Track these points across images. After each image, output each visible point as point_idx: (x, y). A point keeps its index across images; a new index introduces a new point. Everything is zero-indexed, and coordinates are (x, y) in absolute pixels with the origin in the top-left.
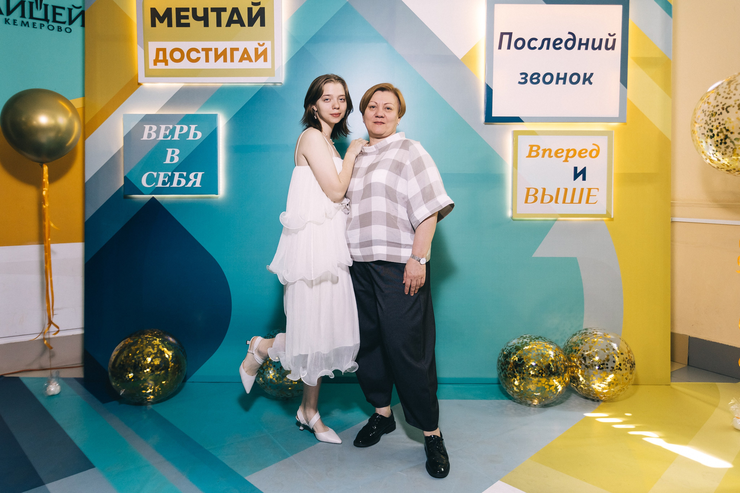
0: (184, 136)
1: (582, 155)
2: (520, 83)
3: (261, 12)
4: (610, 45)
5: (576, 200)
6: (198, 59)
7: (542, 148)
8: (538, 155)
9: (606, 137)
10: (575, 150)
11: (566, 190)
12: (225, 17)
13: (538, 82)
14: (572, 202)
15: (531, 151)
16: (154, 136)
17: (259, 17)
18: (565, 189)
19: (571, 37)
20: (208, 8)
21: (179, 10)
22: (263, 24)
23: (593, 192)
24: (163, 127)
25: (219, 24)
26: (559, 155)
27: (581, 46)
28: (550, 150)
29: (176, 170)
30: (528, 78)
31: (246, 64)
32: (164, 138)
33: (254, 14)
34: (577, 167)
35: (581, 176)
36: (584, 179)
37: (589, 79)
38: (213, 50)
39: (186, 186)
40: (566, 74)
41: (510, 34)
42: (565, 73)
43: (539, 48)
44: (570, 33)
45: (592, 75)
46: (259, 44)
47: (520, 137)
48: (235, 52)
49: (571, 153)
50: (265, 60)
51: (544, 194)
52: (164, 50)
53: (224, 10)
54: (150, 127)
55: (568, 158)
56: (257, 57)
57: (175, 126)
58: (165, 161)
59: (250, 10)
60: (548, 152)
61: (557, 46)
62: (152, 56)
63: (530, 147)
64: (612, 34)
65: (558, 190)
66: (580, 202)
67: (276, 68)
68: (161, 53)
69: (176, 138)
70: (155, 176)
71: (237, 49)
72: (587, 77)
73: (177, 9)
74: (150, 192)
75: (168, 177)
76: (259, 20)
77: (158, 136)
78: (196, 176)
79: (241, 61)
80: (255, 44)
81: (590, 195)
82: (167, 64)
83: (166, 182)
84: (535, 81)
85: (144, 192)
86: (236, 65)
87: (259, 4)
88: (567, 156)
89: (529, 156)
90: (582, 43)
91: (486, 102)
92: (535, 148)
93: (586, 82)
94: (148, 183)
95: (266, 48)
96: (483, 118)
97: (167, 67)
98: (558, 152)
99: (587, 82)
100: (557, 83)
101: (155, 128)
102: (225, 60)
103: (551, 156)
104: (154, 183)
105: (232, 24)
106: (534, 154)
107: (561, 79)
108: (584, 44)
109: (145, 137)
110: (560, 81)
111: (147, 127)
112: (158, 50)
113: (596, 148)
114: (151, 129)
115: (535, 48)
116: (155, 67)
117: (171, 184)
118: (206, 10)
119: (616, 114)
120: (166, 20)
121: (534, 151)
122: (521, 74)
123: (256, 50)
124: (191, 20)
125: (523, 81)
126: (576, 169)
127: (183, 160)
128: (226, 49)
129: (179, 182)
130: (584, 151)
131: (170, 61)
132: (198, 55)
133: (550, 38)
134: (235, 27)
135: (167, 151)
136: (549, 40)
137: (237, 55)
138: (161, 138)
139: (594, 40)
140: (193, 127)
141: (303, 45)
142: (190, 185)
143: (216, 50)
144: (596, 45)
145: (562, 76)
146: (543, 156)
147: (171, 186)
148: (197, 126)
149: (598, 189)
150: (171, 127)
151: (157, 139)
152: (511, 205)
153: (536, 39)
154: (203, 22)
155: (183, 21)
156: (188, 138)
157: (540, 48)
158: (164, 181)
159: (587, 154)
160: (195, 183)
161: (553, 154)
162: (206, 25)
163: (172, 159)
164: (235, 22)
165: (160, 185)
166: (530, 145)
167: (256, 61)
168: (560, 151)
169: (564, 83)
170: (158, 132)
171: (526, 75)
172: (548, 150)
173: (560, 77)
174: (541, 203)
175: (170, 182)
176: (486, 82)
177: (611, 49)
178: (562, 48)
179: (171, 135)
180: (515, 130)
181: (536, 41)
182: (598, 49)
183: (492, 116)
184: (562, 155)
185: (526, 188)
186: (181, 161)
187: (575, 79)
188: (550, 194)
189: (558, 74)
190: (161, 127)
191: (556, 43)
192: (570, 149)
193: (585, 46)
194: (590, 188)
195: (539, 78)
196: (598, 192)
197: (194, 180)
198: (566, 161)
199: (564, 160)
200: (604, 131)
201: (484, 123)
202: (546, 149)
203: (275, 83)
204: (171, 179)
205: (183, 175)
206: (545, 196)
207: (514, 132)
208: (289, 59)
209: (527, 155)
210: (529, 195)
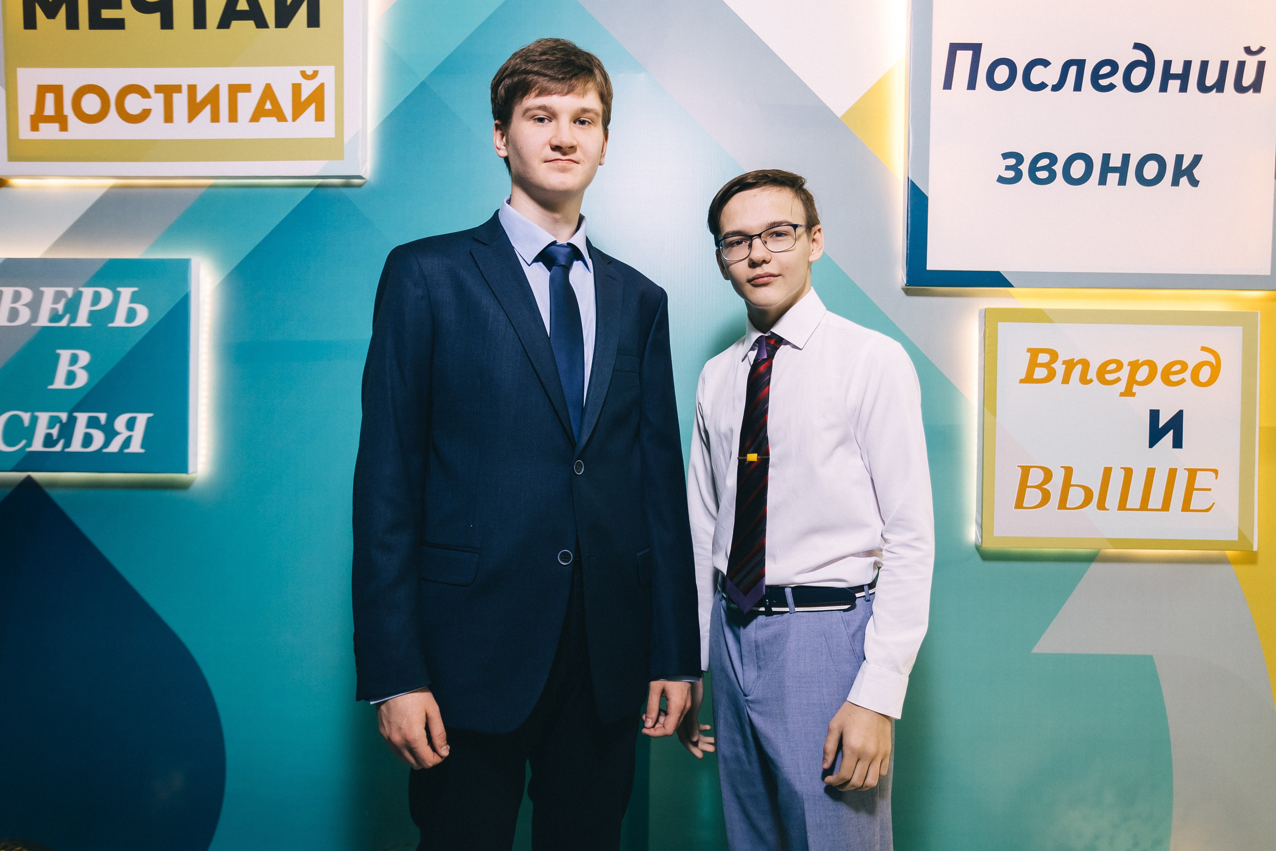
0: (103, 317)
1: (1174, 378)
2: (1001, 180)
4: (1248, 79)
5: (1156, 500)
6: (145, 114)
7: (1062, 357)
8: (1051, 375)
9: (1240, 328)
10: (1152, 365)
11: (1128, 472)
12: (215, 2)
13: (1052, 177)
14: (1144, 506)
15: (1033, 364)
16: (24, 316)
17: (305, 3)
18: (1125, 469)
19: (1142, 56)
22: (313, 21)
23: (1201, 480)
24: (49, 293)
25: (200, 22)
26: (1109, 377)
27: (1170, 82)
28: (1085, 364)
29: (80, 408)
30: (1025, 167)
31: (268, 127)
32: (52, 320)
34: (1158, 411)
35: (1170, 436)
36: (1178, 443)
37: (1189, 173)
38: (185, 89)
39: (105, 451)
40: (1126, 158)
41: (976, 49)
42: (1124, 155)
43: (1053, 86)
44: (1138, 46)
45: (1197, 159)
46: (303, 74)
47: (1001, 326)
48: (241, 96)
49: (1143, 373)
50: (320, 117)
51: (1067, 484)
52: (57, 90)
54: (16, 291)
55: (1135, 385)
56: (299, 108)
57: (81, 289)
58: (52, 383)
60: (1078, 369)
61: (1104, 82)
62: (27, 107)
63: (1029, 354)
64: (1254, 49)
65: (1107, 472)
66: (1166, 506)
67: (347, 139)
68: (50, 98)
69: (82, 321)
70: (26, 422)
71: (246, 88)
72: (1185, 165)
74: (13, 464)
75: (58, 426)
77: (35, 317)
78: (131, 424)
79: (255, 118)
80: (292, 74)
81: (1195, 487)
82: (64, 128)
83: (55, 437)
84: (1043, 175)
86: (244, 129)
88: (1132, 381)
89: (1029, 379)
90: (1172, 72)
91: (911, 232)
92: (1043, 358)
93: (1181, 179)
94: (8, 439)
95: (321, 87)
96: (900, 275)
97: (64, 136)
98: (1107, 369)
99: (1184, 180)
100: (1103, 181)
101: (27, 294)
102: (215, 118)
103: (1088, 378)
104: (23, 442)
105: (234, 24)
106: (1041, 373)
107: (1114, 170)
108: (1175, 77)
109: (3, 320)
110: (1109, 175)
111: (8, 293)
112: (43, 90)
113: (1210, 358)
114: (17, 297)
115: (1042, 86)
117: (68, 444)
119: (1264, 268)
120: (63, 9)
121: (1042, 365)
122: (1006, 156)
123: (297, 88)
124: (127, 11)
125: (1011, 174)
126: (1154, 415)
127: (97, 381)
128: (216, 88)
129: (88, 440)
130: (1177, 368)
131: (72, 119)
132: (145, 104)
133: (1084, 61)
134: (243, 28)
135: (58, 356)
136: (1080, 64)
137: (247, 103)
138: (43, 321)
139: (1204, 65)
140: (126, 293)
141: (423, 77)
142: (115, 447)
143: (192, 89)
144: (1211, 80)
145: (1115, 162)
146: (1066, 380)
147: (67, 450)
148: (135, 289)
149: (1216, 472)
150: (70, 291)
151: (33, 324)
152: (977, 511)
153: (1045, 63)
154: (157, 16)
155: (106, 14)
156: (112, 321)
157: (1057, 88)
158: (48, 436)
159: (1187, 375)
160: (127, 442)
161: (1092, 374)
162: (167, 23)
163: (71, 377)
164: (243, 16)
165: (37, 445)
166: (1029, 350)
167: (294, 119)
168: (1113, 366)
169: (1122, 182)
170: (35, 306)
171: (1019, 158)
172: (1079, 364)
173: (1110, 166)
174: (1058, 509)
175: (63, 438)
176: (908, 178)
177: (1252, 90)
178: (1115, 86)
179: (70, 313)
180: (988, 308)
181: (1045, 67)
182: (1215, 90)
183: (927, 269)
184: (1119, 377)
185: (1018, 466)
186: (94, 384)
187: (1151, 170)
188: (1083, 485)
189: (1106, 157)
190: (42, 293)
191: (1100, 73)
192: (1140, 362)
193: (1180, 81)
194: (1194, 469)
195: (1052, 168)
196: (1216, 478)
197: (128, 433)
198: (1128, 392)
199: (1123, 390)
200: (1232, 312)
201: (903, 289)
202: (1074, 359)
203: (348, 179)
204: (67, 430)
205: (97, 419)
206: (1071, 488)
207: (985, 312)
208: (386, 115)
209: (1023, 377)
210: (1028, 485)
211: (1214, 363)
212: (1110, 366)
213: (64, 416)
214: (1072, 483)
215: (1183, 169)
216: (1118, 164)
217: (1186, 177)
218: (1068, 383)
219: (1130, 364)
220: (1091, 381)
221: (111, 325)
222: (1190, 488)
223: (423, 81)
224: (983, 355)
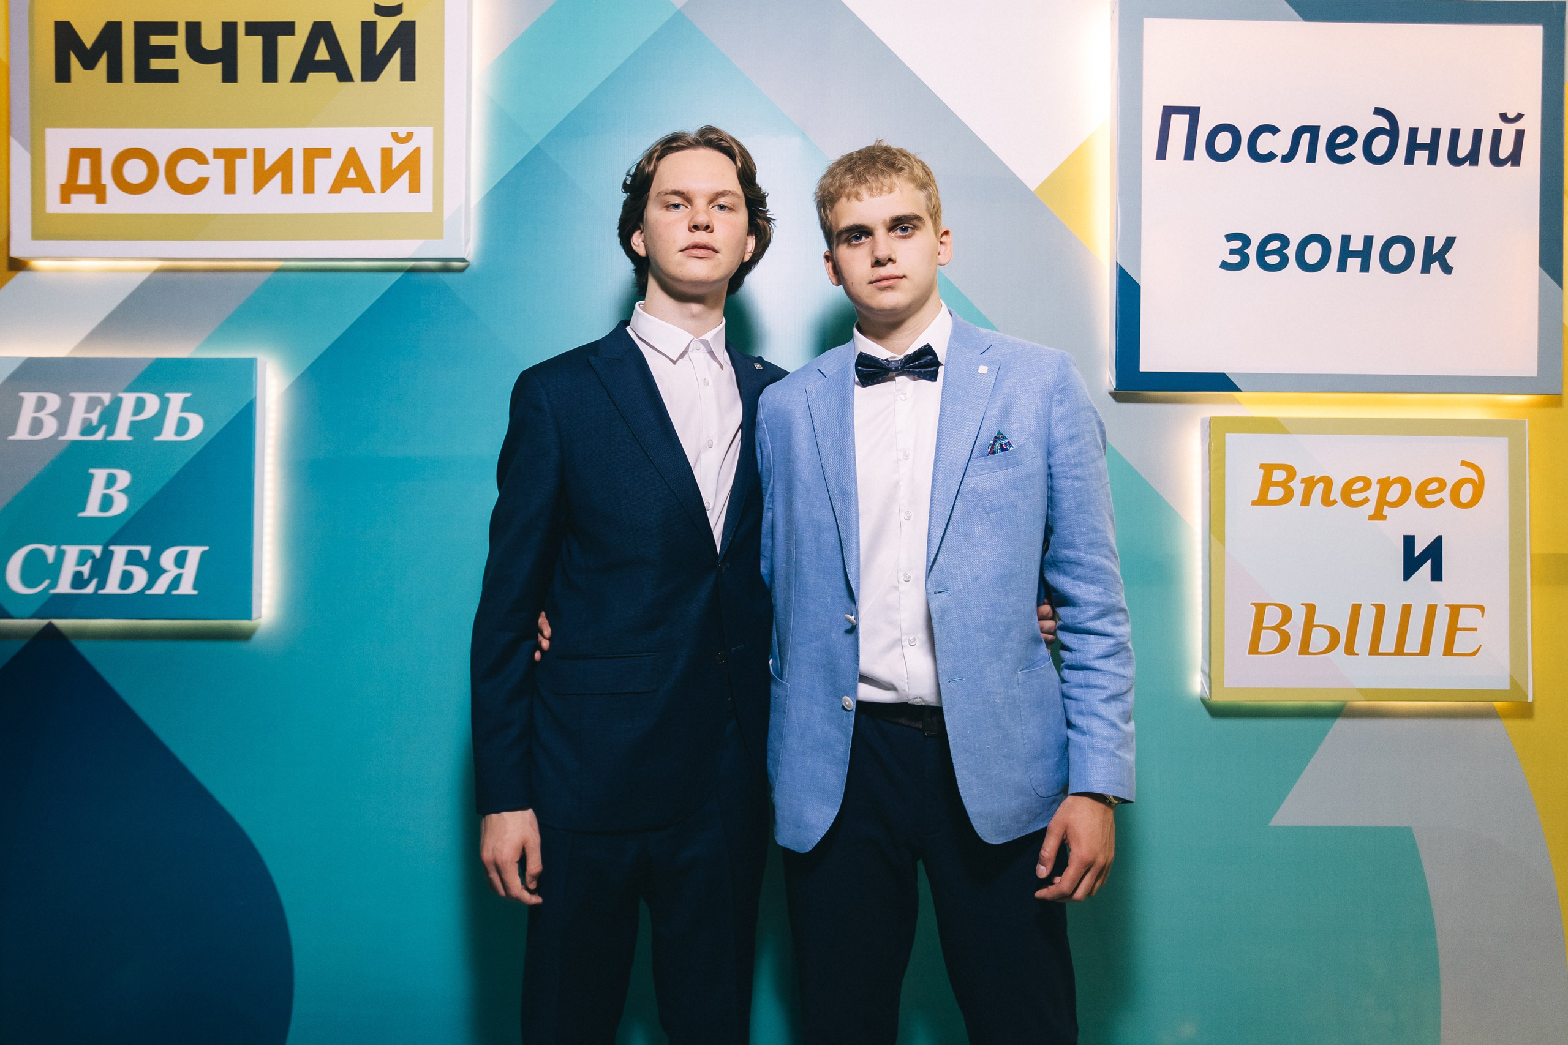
0: (146, 429)
1: (1430, 498)
2: (1225, 265)
3: (405, 36)
4: (1505, 151)
5: (1413, 642)
6: (201, 184)
7: (1300, 475)
8: (1288, 495)
9: (1505, 440)
10: (1405, 483)
11: (1380, 610)
12: (290, 50)
13: (1283, 263)
15: (1267, 483)
16: (50, 428)
17: (398, 53)
18: (1377, 606)
19: (1384, 123)
20: (234, 25)
21: (143, 30)
22: (408, 73)
23: (1466, 618)
24: (81, 399)
25: (270, 73)
26: (1356, 497)
27: (1417, 152)
28: (1328, 482)
29: (119, 539)
30: (1252, 251)
31: (352, 200)
32: (83, 432)
33: (381, 42)
34: (1413, 537)
35: (1427, 567)
36: (1437, 575)
37: (1441, 257)
38: (250, 154)
39: (148, 592)
40: (1368, 240)
41: (1193, 113)
42: (1365, 237)
43: (1283, 156)
44: (1379, 111)
45: (1450, 242)
46: (395, 136)
47: (1230, 438)
48: (319, 162)
49: (1394, 493)
50: (414, 187)
51: (1309, 624)
52: (95, 155)
53: (288, 28)
54: (39, 397)
55: (1385, 507)
56: (388, 178)
57: (121, 395)
58: (83, 509)
59: (369, 30)
60: (1320, 487)
61: (1341, 153)
62: (56, 173)
64: (1511, 115)
65: (1356, 609)
66: (1425, 650)
67: (447, 214)
68: (85, 164)
69: (121, 433)
70: (51, 558)
71: (326, 153)
72: (1436, 250)
73: (138, 25)
74: (33, 609)
75: (90, 562)
76: (396, 59)
77: (63, 428)
78: (180, 560)
79: (335, 189)
80: (381, 136)
81: (1458, 627)
82: (101, 199)
83: (86, 576)
84: (1273, 260)
85: (11, 610)
86: (322, 202)
87: (397, 10)
88: (1382, 502)
89: (1262, 500)
90: (1417, 142)
91: (1120, 325)
92: (1279, 475)
93: (1432, 265)
94: (28, 578)
95: (417, 152)
96: (1108, 378)
97: (101, 209)
98: (1354, 488)
99: (1435, 267)
100: (1342, 267)
101: (54, 401)
102: (287, 188)
103: (1331, 499)
104: (47, 583)
105: (312, 76)
106: (1276, 493)
107: (1355, 254)
108: (1423, 147)
109: (22, 433)
110: (1350, 260)
111: (30, 399)
112: (76, 155)
113: (1472, 474)
114: (41, 404)
115: (1271, 156)
116: (66, 209)
117: (102, 584)
118: (229, 30)
119: (1528, 367)
120: (104, 59)
121: (1277, 484)
122: (1230, 237)
123: (387, 153)
124: (182, 61)
125: (1236, 259)
126: (1409, 541)
127: (139, 507)
128: (290, 151)
129: (127, 579)
130: (1434, 486)
131: (112, 190)
132: (201, 171)
133: (1318, 128)
134: (322, 81)
135: (91, 477)
136: (1314, 131)
137: (326, 171)
138: (73, 433)
139: (1455, 134)
140: (176, 399)
141: (537, 140)
142: (160, 587)
143: (259, 154)
144: (1463, 150)
145: (1356, 245)
146: (1306, 501)
147: (101, 592)
148: (188, 395)
149: (1481, 608)
150: (106, 398)
151: (61, 438)
152: (1203, 657)
153: (1274, 130)
154: (218, 67)
155: (156, 64)
156: (159, 434)
157: (1288, 158)
158: (78, 575)
160: (176, 582)
161: (1336, 494)
162: (230, 75)
163: (107, 502)
164: (322, 67)
165: (64, 586)
166: (1262, 466)
167: (383, 191)
168: (1359, 485)
169: (1365, 268)
170: (63, 416)
171: (1246, 240)
172: (1319, 482)
173: (1350, 249)
174: (1299, 654)
175: (96, 577)
176: (1117, 263)
177: (1510, 162)
178: (1355, 157)
179: (107, 424)
180: (1213, 417)
181: (1274, 135)
182: (1468, 162)
183: (1141, 370)
184: (1367, 497)
185: (1252, 604)
186: (136, 510)
187: (1397, 254)
188: (1330, 625)
189: (1346, 240)
190: (73, 399)
191: (1336, 142)
192: (1391, 480)
193: (1428, 152)
194: (1457, 605)
195: (1284, 251)
196: (1483, 616)
197: (175, 571)
198: (1378, 515)
199: (1372, 514)
200: (1494, 420)
201: (1110, 394)
202: (1314, 477)
203: (447, 261)
204: (101, 568)
205: (139, 554)
206: (1314, 629)
207: (1210, 422)
208: (492, 187)
209: (1256, 498)
210: (1264, 626)
211: (1477, 480)
212: (1355, 485)
213: (97, 550)
214: (1314, 624)
215: (1434, 253)
216: (1361, 249)
217: (1437, 263)
218: (1308, 505)
219: (1379, 481)
220: (1335, 502)
221: (157, 439)
222: (1453, 628)
223: (537, 145)
224: (1208, 472)
